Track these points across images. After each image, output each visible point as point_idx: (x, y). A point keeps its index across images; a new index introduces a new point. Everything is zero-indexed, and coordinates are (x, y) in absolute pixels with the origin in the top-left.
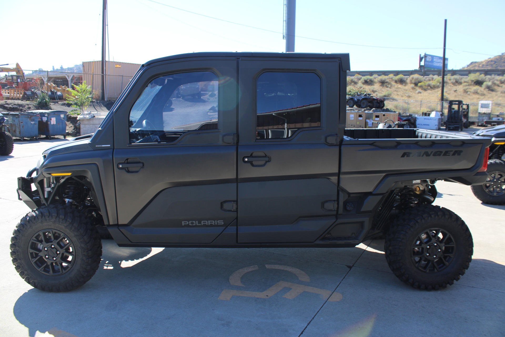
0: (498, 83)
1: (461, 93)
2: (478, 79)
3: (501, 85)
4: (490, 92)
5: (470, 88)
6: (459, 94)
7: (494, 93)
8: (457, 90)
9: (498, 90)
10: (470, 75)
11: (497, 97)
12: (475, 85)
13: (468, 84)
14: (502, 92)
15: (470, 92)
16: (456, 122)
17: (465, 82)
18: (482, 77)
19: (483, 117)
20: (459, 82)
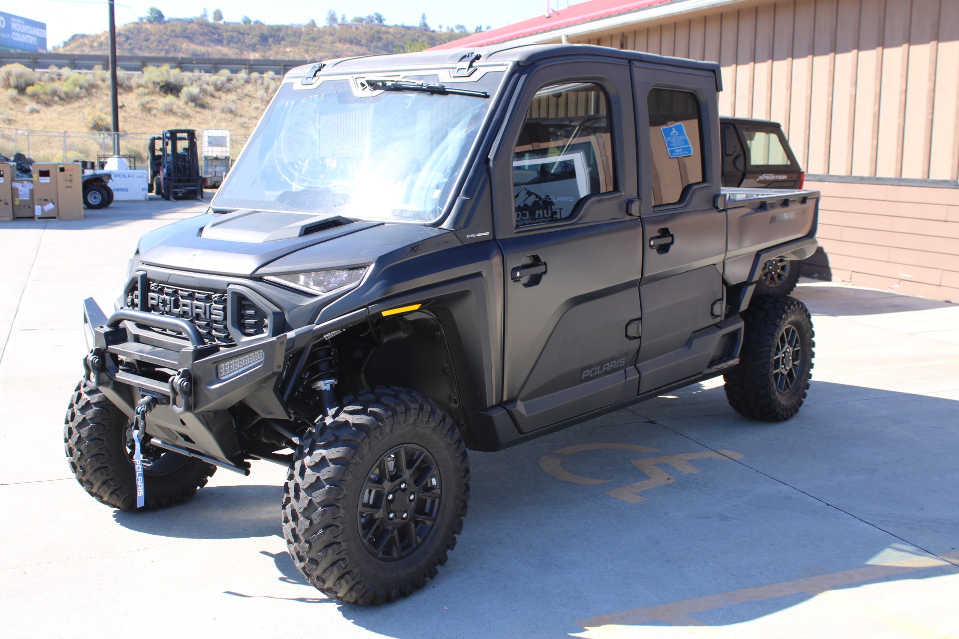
0: (211, 89)
1: (137, 112)
2: (169, 80)
3: (217, 94)
4: (198, 109)
5: (153, 100)
6: (133, 114)
7: (207, 112)
8: (125, 104)
9: (213, 104)
10: (145, 69)
11: (215, 121)
12: (162, 93)
13: (147, 91)
14: (223, 111)
15: (156, 109)
16: (188, 181)
17: (139, 86)
18: (174, 74)
19: (216, 166)
20: (124, 85)
